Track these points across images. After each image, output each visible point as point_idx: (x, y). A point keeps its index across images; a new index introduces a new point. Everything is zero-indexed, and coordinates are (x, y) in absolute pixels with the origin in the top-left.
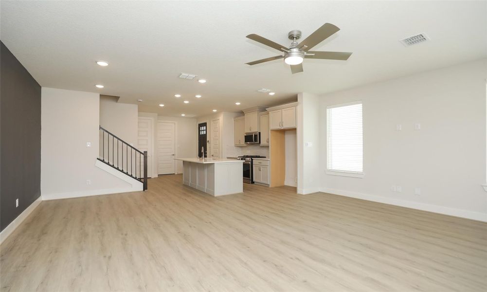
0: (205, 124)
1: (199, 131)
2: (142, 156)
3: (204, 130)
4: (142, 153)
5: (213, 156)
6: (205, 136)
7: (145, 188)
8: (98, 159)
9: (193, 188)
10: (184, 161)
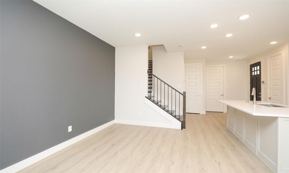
0: (259, 64)
1: (251, 72)
2: (182, 96)
3: (257, 70)
4: (181, 94)
5: (270, 98)
6: (258, 77)
7: (183, 127)
8: (146, 97)
9: (238, 139)
10: (228, 106)
